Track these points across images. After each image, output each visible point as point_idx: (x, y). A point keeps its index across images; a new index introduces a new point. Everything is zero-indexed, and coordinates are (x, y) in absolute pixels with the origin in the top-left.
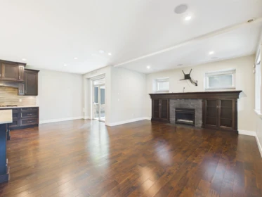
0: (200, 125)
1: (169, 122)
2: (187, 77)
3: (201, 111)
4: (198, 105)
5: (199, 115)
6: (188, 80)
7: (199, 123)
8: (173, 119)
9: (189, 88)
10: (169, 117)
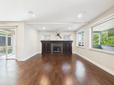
0: (62, 52)
1: (51, 53)
2: (58, 35)
3: (62, 48)
4: (61, 45)
5: (62, 49)
6: (58, 36)
7: (62, 51)
8: (52, 51)
9: (58, 39)
10: (51, 51)
